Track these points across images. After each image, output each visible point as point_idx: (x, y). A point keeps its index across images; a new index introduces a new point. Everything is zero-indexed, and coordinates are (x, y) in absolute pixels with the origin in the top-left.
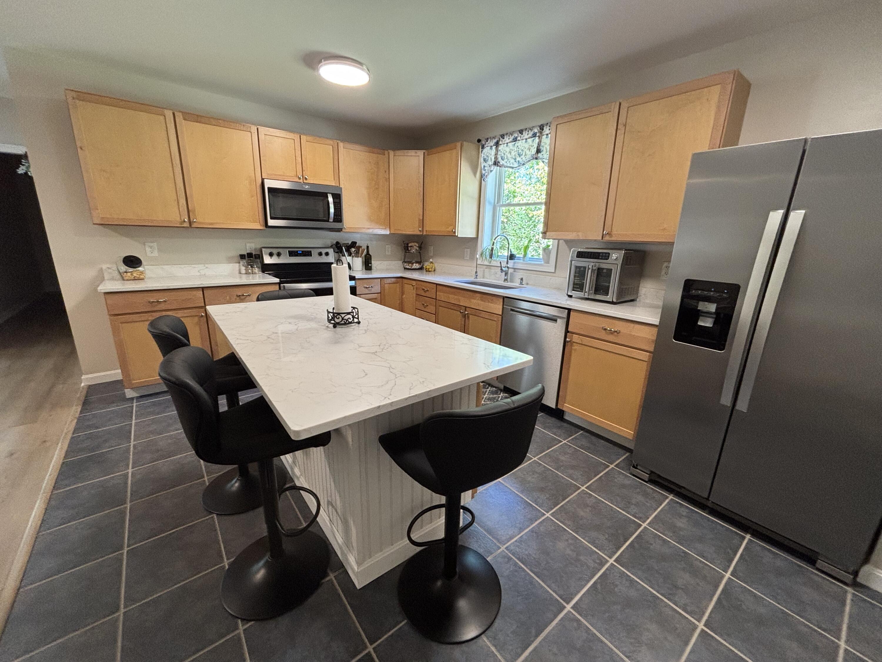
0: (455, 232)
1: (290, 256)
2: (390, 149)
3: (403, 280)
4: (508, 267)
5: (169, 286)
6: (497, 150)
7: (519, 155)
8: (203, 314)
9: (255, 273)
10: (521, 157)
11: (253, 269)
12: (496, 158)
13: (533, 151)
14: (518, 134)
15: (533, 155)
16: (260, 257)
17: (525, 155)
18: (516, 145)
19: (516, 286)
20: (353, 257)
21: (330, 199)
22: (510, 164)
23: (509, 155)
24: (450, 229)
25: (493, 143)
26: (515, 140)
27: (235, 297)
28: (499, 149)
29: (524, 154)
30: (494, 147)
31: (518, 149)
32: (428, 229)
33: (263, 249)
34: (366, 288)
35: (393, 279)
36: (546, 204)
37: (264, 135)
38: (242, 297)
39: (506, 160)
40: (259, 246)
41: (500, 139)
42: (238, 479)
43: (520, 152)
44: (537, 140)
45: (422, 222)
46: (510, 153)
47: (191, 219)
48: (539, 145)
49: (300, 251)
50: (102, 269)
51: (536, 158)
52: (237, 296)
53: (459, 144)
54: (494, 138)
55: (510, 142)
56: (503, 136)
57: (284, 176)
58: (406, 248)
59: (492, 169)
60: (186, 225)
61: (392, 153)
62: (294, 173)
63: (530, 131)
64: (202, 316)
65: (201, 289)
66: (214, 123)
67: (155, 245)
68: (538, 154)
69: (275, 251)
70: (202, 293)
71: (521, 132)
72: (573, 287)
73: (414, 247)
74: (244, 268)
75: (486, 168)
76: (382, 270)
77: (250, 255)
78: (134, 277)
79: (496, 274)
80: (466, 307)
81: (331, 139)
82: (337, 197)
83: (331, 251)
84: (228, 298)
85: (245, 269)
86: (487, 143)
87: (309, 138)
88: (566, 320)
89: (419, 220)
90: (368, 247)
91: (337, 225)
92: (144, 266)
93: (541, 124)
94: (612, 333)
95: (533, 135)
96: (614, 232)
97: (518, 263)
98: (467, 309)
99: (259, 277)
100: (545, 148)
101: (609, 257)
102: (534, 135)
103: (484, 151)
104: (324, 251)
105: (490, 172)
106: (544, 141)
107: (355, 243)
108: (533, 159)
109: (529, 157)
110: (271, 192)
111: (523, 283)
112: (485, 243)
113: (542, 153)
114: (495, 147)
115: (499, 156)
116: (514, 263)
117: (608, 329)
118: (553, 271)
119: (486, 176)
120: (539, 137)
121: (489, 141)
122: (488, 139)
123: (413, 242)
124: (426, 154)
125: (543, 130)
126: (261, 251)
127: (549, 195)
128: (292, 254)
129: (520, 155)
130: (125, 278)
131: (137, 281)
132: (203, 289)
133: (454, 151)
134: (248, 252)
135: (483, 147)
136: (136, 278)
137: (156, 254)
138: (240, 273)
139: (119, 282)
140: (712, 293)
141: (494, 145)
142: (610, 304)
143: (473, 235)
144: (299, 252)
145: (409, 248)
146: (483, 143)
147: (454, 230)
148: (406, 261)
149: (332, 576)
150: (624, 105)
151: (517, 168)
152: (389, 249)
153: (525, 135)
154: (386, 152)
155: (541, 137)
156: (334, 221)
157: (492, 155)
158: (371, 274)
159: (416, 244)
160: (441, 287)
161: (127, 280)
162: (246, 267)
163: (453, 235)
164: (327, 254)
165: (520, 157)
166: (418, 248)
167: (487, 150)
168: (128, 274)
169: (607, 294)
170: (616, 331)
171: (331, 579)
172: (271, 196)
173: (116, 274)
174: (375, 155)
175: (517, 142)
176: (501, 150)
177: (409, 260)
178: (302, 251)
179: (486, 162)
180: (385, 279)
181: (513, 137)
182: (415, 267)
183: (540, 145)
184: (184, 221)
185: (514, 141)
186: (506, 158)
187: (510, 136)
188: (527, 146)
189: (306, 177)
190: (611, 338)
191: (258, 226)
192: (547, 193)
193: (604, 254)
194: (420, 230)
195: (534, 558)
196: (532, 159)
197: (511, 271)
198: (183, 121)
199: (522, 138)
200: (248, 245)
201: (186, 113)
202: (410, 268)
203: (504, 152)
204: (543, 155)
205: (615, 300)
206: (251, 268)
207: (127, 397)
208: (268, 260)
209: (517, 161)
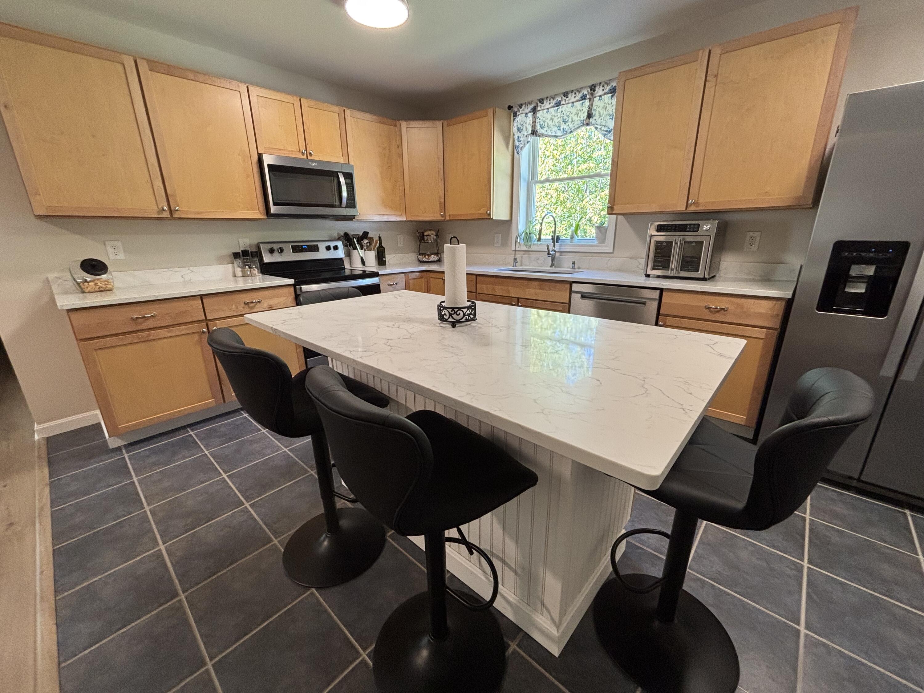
0: (489, 215)
1: (293, 252)
2: (401, 120)
3: (428, 273)
4: (555, 251)
5: (157, 296)
6: (535, 118)
7: (563, 121)
8: (204, 330)
9: (255, 276)
10: (567, 124)
11: (252, 270)
12: (534, 126)
13: (582, 117)
14: (562, 98)
15: (584, 120)
16: (258, 254)
17: (572, 121)
18: (560, 110)
19: (568, 271)
20: (365, 250)
21: (342, 180)
22: (552, 133)
23: (550, 123)
24: (482, 211)
25: (529, 109)
26: (558, 104)
27: (243, 305)
28: (538, 115)
29: (570, 120)
30: (530, 115)
31: (562, 115)
32: (451, 213)
33: (261, 245)
34: (391, 285)
35: (418, 274)
36: (611, 175)
37: (256, 97)
38: (251, 305)
39: (545, 129)
40: (255, 242)
41: (537, 104)
42: (327, 536)
43: (565, 118)
44: (587, 103)
45: (444, 206)
46: (552, 120)
47: (172, 208)
48: (590, 108)
49: (305, 245)
50: (47, 278)
51: (588, 124)
52: (245, 303)
53: (491, 111)
54: (530, 103)
55: (551, 108)
56: (541, 101)
57: (284, 150)
58: (421, 238)
59: (529, 140)
60: (166, 214)
61: (404, 124)
62: (295, 148)
63: (577, 93)
64: (204, 332)
65: (199, 297)
66: (192, 77)
67: (119, 244)
68: (589, 119)
69: (275, 247)
70: (200, 302)
71: (566, 95)
72: (654, 266)
73: (431, 235)
74: (239, 269)
75: (521, 139)
76: (395, 265)
77: (245, 253)
78: (99, 288)
79: (538, 259)
80: (518, 299)
81: (337, 105)
82: (349, 176)
83: (340, 244)
84: (234, 306)
85: (242, 271)
86: (521, 110)
87: (312, 103)
88: (657, 302)
89: (440, 203)
90: (380, 238)
91: (350, 212)
92: (110, 272)
93: (592, 83)
94: (718, 311)
95: (582, 97)
96: (701, 200)
97: (565, 245)
98: (520, 300)
99: (259, 280)
100: (597, 112)
101: (698, 228)
102: (584, 98)
103: (517, 119)
104: (332, 244)
105: (526, 143)
106: (596, 104)
107: (367, 233)
108: (584, 124)
109: (576, 123)
110: (273, 171)
111: (575, 268)
112: (521, 226)
113: (595, 118)
114: (532, 113)
115: (538, 125)
116: (561, 245)
117: (713, 307)
118: (611, 251)
119: (522, 148)
120: (590, 99)
121: (523, 107)
122: (522, 105)
123: (430, 230)
124: (445, 125)
125: (594, 91)
126: (259, 248)
127: (615, 164)
128: (297, 249)
129: (565, 122)
130: (87, 290)
131: (103, 293)
132: (202, 297)
133: (485, 120)
134: (242, 249)
135: (515, 115)
136: (101, 289)
137: (121, 256)
138: (235, 276)
139: (77, 295)
140: (871, 255)
141: (530, 112)
142: (701, 280)
143: (507, 218)
144: (303, 247)
145: (426, 238)
146: (516, 110)
147: (488, 212)
148: (420, 253)
149: (513, 646)
150: (717, 51)
151: (563, 137)
152: (402, 240)
153: (572, 98)
154: (398, 123)
155: (592, 100)
156: (347, 206)
157: (528, 123)
158: (386, 269)
159: (433, 232)
160: (482, 278)
161: (89, 292)
162: (243, 268)
163: (488, 218)
164: (336, 248)
165: (565, 124)
166: (435, 237)
167: (520, 118)
168: (90, 284)
169: (697, 270)
170: (723, 309)
171: (515, 650)
172: (272, 176)
173: (70, 284)
174: (385, 127)
175: (561, 106)
176: (540, 117)
177: (423, 252)
178: (307, 245)
179: (520, 132)
180: (410, 274)
181: (555, 101)
182: (434, 259)
183: (592, 109)
184: (163, 210)
185: (557, 106)
186: (546, 125)
187: (552, 100)
188: (574, 110)
189: (311, 152)
190: (718, 317)
191: (258, 214)
192: (613, 160)
193: (692, 226)
194: (442, 215)
195: (727, 575)
196: (582, 126)
197: (557, 255)
198: (149, 72)
199: (567, 102)
200: (241, 240)
201: (150, 61)
202: (427, 260)
203: (544, 119)
204: (595, 120)
205: (707, 276)
206: (249, 269)
207: (111, 447)
208: (267, 259)
209: (562, 128)
